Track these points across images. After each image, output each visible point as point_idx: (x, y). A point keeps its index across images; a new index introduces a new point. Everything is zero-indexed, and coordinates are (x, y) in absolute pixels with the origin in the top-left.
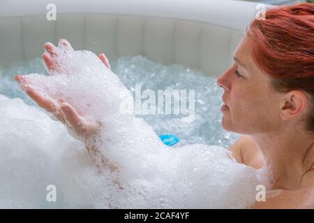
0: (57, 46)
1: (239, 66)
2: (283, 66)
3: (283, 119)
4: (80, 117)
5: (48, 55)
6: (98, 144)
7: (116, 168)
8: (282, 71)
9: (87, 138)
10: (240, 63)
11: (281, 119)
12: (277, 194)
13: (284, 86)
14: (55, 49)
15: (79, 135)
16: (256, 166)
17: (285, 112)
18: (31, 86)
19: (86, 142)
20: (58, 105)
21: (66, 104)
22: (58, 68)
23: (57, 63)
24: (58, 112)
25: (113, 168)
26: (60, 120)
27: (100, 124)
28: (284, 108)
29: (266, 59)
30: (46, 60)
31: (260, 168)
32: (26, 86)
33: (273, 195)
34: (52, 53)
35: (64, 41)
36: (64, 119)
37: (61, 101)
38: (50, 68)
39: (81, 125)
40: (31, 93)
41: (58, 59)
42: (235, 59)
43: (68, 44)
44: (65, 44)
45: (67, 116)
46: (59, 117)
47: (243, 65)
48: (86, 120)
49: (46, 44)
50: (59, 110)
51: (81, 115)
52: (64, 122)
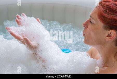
0: (21, 16)
1: (92, 19)
2: (109, 20)
3: (107, 40)
4: (30, 42)
5: (18, 19)
6: (37, 52)
7: (44, 61)
8: (108, 22)
9: (33, 50)
10: (92, 18)
11: (106, 40)
12: (105, 69)
13: (108, 28)
14: (20, 17)
15: (30, 49)
16: (97, 59)
17: (108, 38)
18: (12, 31)
19: (33, 51)
20: (22, 38)
21: (25, 37)
22: (21, 24)
23: (21, 22)
24: (22, 41)
25: (43, 61)
26: (23, 43)
27: (38, 44)
28: (107, 36)
29: (103, 17)
30: (17, 21)
31: (99, 59)
32: (10, 31)
33: (104, 69)
34: (19, 19)
35: (24, 14)
36: (24, 43)
37: (23, 36)
38: (18, 24)
39: (31, 45)
40: (12, 34)
41: (21, 21)
42: (91, 16)
43: (25, 15)
44: (24, 15)
45: (26, 42)
46: (23, 42)
47: (93, 19)
48: (33, 43)
49: (17, 15)
50: (23, 40)
51: (31, 41)
52: (25, 44)
